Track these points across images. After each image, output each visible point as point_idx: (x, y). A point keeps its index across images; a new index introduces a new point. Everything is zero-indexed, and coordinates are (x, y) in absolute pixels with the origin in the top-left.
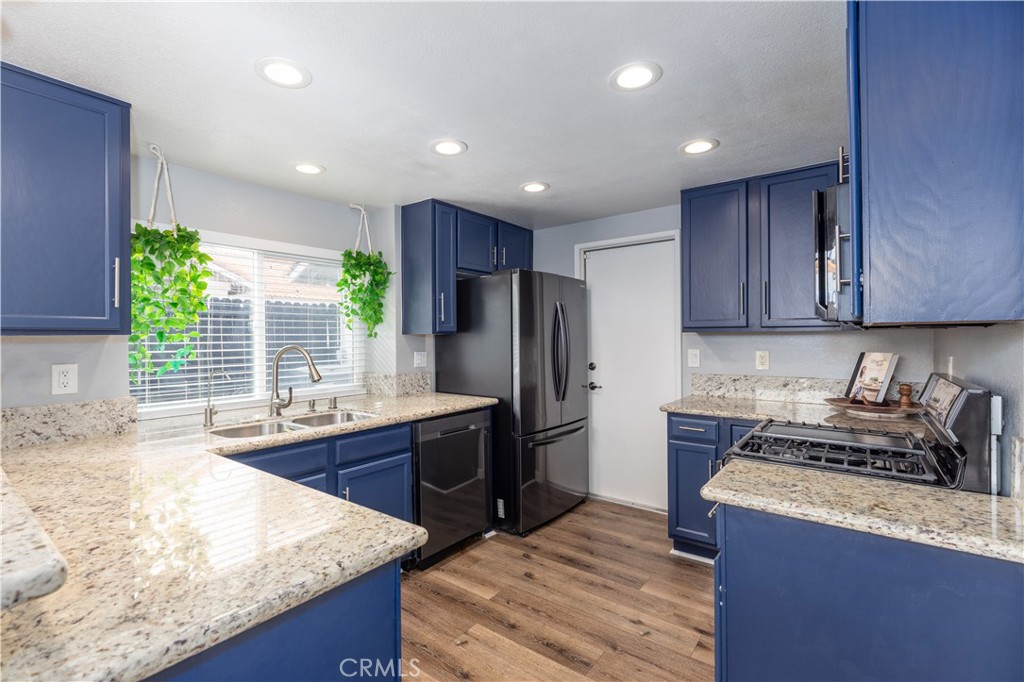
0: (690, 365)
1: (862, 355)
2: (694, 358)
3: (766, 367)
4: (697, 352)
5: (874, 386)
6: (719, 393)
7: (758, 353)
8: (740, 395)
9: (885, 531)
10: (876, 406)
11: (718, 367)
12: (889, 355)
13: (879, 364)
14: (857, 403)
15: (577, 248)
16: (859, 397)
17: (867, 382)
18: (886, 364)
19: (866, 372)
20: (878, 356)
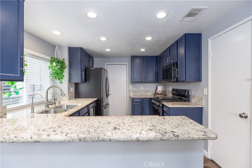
0: (130, 89)
1: (157, 87)
2: (131, 87)
3: (143, 89)
4: (131, 86)
5: (160, 91)
6: (135, 94)
7: (141, 86)
8: (139, 94)
9: (190, 107)
10: (160, 94)
11: (135, 89)
12: (162, 86)
13: (160, 88)
14: (158, 94)
15: (106, 64)
16: (158, 93)
17: (159, 90)
18: (161, 88)
19: (158, 89)
20: (160, 87)
